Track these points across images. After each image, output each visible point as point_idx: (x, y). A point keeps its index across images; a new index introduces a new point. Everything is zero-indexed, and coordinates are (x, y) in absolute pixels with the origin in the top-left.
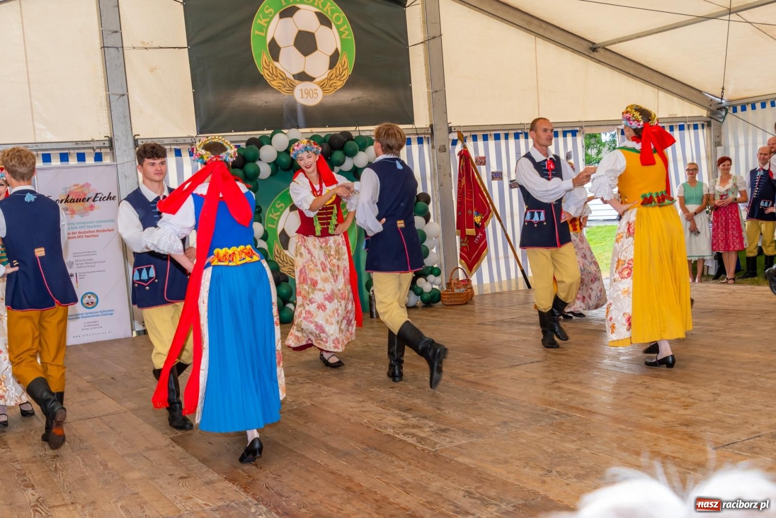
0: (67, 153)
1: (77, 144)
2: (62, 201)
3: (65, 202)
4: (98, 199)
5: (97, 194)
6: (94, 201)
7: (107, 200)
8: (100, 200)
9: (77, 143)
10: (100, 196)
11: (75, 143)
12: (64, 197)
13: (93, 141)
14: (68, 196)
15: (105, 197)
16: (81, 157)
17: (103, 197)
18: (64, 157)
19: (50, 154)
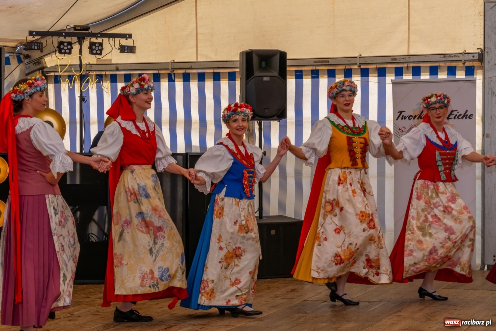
0: (438, 66)
1: (445, 57)
2: (415, 116)
3: (418, 119)
4: (453, 116)
5: (452, 111)
6: (448, 118)
7: (462, 118)
8: (454, 118)
9: (445, 55)
10: (455, 113)
11: (442, 56)
12: (418, 113)
13: (464, 53)
14: (422, 112)
15: (461, 115)
16: (452, 71)
17: (458, 114)
18: (434, 71)
19: (420, 67)
